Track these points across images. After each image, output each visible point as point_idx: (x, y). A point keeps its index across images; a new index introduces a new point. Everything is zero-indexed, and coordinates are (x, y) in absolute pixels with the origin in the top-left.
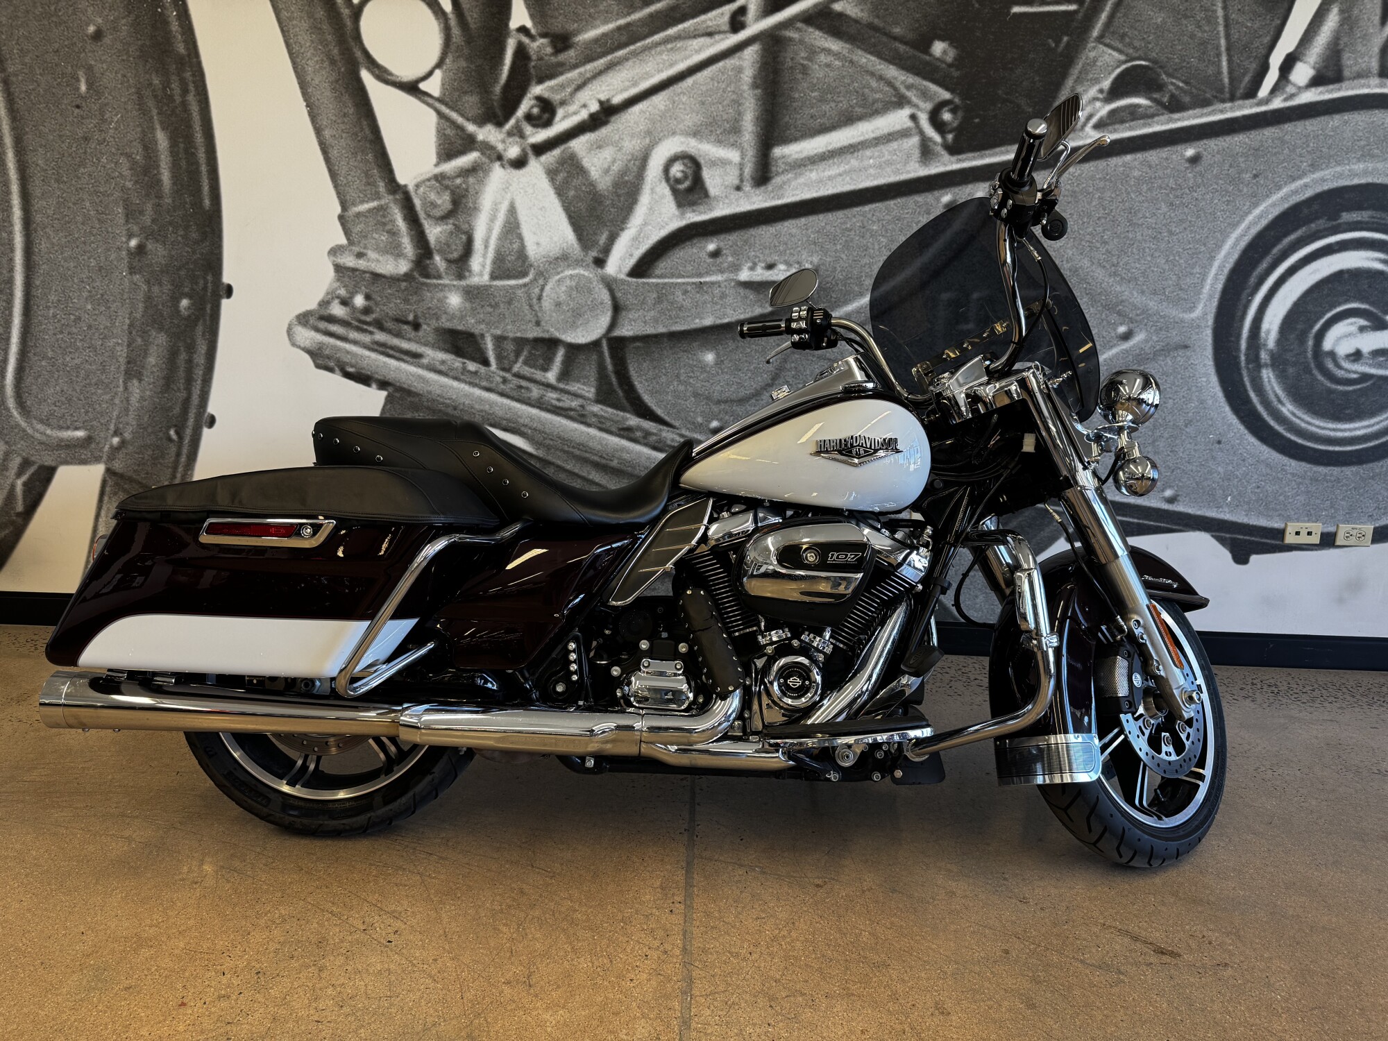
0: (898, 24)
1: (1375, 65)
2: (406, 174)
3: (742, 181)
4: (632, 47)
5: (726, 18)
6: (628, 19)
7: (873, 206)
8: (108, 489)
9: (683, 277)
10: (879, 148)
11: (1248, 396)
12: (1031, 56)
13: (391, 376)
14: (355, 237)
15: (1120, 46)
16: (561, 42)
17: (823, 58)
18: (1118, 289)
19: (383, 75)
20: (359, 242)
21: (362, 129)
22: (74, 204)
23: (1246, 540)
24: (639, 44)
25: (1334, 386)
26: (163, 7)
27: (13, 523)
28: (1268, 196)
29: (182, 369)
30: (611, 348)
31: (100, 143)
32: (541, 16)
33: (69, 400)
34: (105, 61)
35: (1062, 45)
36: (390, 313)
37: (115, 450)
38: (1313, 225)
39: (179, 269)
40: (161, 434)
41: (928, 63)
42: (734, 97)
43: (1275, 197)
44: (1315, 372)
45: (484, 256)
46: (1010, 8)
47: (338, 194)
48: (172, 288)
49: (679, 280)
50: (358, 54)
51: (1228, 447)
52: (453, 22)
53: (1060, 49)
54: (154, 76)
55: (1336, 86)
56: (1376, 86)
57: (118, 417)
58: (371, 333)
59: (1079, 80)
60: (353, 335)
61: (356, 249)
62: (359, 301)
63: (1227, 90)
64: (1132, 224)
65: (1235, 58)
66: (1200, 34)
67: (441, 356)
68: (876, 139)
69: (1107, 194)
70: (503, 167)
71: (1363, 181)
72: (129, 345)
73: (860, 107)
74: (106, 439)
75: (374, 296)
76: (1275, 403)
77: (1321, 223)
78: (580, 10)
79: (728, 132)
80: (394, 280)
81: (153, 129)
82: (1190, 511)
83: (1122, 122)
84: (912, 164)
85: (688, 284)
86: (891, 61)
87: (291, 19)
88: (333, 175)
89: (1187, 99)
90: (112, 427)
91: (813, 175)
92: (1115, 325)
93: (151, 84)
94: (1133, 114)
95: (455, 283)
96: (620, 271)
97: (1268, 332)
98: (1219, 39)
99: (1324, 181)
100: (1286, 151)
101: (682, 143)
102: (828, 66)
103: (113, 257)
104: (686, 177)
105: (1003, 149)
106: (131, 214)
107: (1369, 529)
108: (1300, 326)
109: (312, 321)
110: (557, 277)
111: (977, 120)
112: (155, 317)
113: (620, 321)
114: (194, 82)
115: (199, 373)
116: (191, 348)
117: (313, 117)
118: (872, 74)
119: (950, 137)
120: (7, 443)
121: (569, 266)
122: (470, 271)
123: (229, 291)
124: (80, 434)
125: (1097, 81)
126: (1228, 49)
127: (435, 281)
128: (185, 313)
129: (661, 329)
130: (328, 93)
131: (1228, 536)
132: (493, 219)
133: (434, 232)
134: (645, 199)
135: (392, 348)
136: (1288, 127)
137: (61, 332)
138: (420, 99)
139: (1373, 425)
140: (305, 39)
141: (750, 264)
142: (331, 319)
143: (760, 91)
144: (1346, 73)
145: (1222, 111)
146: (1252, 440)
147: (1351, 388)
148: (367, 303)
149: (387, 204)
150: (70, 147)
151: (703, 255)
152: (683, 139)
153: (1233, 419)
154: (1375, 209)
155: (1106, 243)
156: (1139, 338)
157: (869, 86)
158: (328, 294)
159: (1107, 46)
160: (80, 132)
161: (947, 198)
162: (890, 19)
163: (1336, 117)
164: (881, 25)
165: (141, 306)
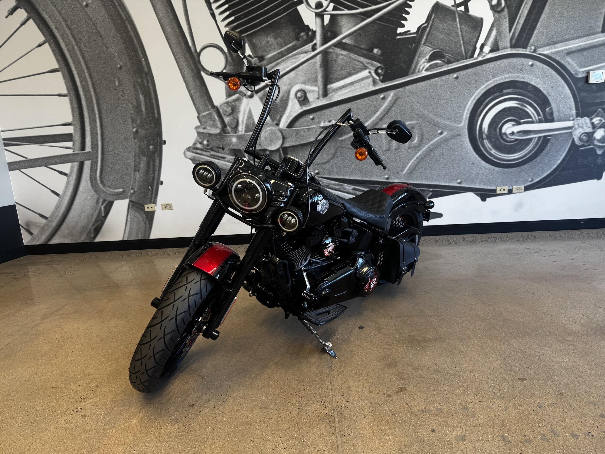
0: (362, 44)
1: (509, 45)
2: (217, 103)
3: (319, 96)
4: (283, 58)
5: (311, 47)
6: (281, 50)
7: (360, 100)
8: (130, 207)
9: (303, 127)
10: (360, 83)
11: (480, 149)
12: (404, 51)
15: (430, 46)
16: (261, 58)
17: (341, 57)
18: (437, 119)
19: (207, 72)
20: (204, 124)
21: (202, 90)
22: (116, 119)
23: (485, 194)
24: (285, 57)
25: (507, 144)
26: (140, 58)
27: (101, 220)
28: (480, 87)
29: (152, 167)
30: (283, 151)
31: (123, 100)
32: (255, 51)
33: (117, 180)
34: (123, 75)
35: (413, 47)
36: (215, 146)
37: (132, 194)
38: (495, 95)
39: (149, 136)
40: (146, 188)
41: (373, 56)
42: (315, 71)
43: (483, 87)
45: (242, 126)
46: (396, 37)
47: (197, 110)
48: (146, 142)
49: (302, 128)
50: (200, 67)
51: (476, 165)
52: (228, 55)
53: (412, 48)
54: (138, 79)
55: (497, 52)
56: (510, 51)
57: (132, 184)
58: (210, 152)
59: (419, 57)
60: (204, 153)
61: (203, 127)
62: (205, 142)
63: (464, 56)
64: (439, 99)
65: (466, 46)
66: (454, 40)
67: (231, 157)
68: (359, 80)
69: (431, 91)
70: (246, 98)
71: (509, 80)
72: (135, 161)
73: (354, 70)
74: (129, 191)
75: (210, 141)
76: (489, 150)
77: (497, 94)
78: (266, 49)
79: (314, 82)
80: (215, 135)
81: (139, 95)
82: (466, 186)
83: (433, 68)
84: (370, 86)
85: (305, 129)
86: (362, 56)
87: (179, 58)
88: (195, 104)
89: (452, 60)
90: (131, 187)
91: (341, 92)
92: (437, 131)
93: (137, 81)
94: (436, 66)
95: (234, 135)
96: (284, 127)
97: (485, 129)
98: (460, 41)
99: (497, 81)
100: (484, 73)
101: (300, 86)
102: (343, 59)
103: (128, 135)
104: (302, 96)
105: (398, 79)
106: (133, 121)
107: (522, 187)
108: (494, 126)
109: (191, 150)
110: (265, 130)
111: (389, 72)
112: (142, 152)
113: (285, 142)
114: (151, 80)
115: (157, 168)
116: (154, 161)
117: (187, 87)
118: (356, 60)
119: (381, 77)
120: (98, 195)
121: (268, 126)
122: (238, 131)
123: (165, 142)
124: (121, 190)
125: (424, 57)
126: (463, 44)
127: (228, 135)
128: (152, 150)
129: (298, 143)
130: (192, 80)
131: (479, 193)
132: (244, 114)
133: (227, 120)
134: (290, 104)
135: (216, 156)
136: (484, 65)
137: (114, 159)
138: (219, 79)
139: (520, 155)
140: (183, 64)
141: (323, 121)
142: (197, 149)
143: (322, 69)
144: (500, 48)
145: (463, 63)
146: (483, 162)
147: (512, 144)
148: (208, 143)
149: (212, 112)
150: (114, 102)
151: (309, 120)
152: (300, 85)
153: (476, 156)
154: (513, 88)
155: (432, 105)
156: (445, 134)
157: (355, 64)
158: (195, 141)
159: (427, 46)
160: (116, 97)
161: (382, 96)
162: (360, 43)
163: (499, 61)
164: (358, 45)
165: (138, 149)
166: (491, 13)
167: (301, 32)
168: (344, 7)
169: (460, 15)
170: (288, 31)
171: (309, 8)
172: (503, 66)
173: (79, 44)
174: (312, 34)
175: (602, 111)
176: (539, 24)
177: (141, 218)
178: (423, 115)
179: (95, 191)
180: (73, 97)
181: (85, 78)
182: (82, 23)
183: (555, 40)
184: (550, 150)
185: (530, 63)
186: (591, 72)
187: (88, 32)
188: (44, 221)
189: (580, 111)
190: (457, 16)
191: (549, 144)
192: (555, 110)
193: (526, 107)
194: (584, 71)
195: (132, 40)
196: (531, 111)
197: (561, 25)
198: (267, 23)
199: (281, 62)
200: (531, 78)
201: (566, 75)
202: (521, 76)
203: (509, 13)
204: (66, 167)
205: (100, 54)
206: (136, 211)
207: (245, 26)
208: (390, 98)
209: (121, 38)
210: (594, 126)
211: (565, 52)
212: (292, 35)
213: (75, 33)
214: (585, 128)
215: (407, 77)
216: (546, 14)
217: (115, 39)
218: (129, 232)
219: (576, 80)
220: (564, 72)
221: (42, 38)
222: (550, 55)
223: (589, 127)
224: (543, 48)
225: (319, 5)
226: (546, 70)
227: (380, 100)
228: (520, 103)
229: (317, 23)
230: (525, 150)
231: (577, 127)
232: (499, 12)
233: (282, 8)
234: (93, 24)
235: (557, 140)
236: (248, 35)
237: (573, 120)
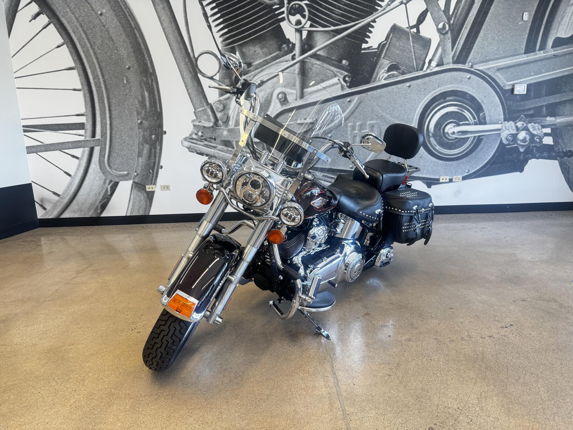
0: (333, 56)
1: (451, 61)
2: (210, 101)
3: (297, 98)
4: (267, 66)
5: (291, 57)
6: (266, 58)
8: (133, 187)
10: (331, 88)
11: (427, 145)
12: (367, 63)
13: (209, 153)
14: (198, 117)
15: (388, 59)
16: (249, 65)
17: (315, 66)
18: (393, 120)
19: (204, 75)
20: (200, 118)
21: (199, 89)
22: (123, 112)
23: (430, 182)
24: (269, 65)
25: (449, 141)
26: (146, 60)
27: (107, 198)
28: (428, 95)
29: (153, 154)
31: (130, 96)
32: (244, 59)
33: (123, 164)
34: (130, 75)
35: (375, 60)
36: (208, 137)
37: (135, 176)
38: (440, 101)
39: (152, 127)
40: (148, 172)
41: (341, 66)
42: (294, 77)
43: (430, 95)
44: (444, 138)
45: (233, 121)
46: (361, 51)
47: (193, 106)
48: (150, 132)
50: (197, 70)
51: (423, 158)
54: (144, 78)
55: (442, 66)
56: (452, 66)
57: (136, 168)
58: (203, 142)
59: (379, 68)
60: (199, 143)
61: (199, 120)
62: (200, 134)
63: (416, 69)
64: (395, 103)
65: (417, 61)
66: (408, 56)
67: (222, 147)
68: (330, 85)
69: (388, 96)
71: (451, 89)
72: (138, 148)
73: (325, 77)
74: (133, 173)
75: (204, 132)
76: (434, 146)
77: (442, 100)
78: (254, 57)
79: (293, 86)
80: (209, 128)
81: (144, 92)
82: (416, 175)
83: (391, 78)
84: (339, 91)
86: (332, 66)
87: (179, 62)
88: (192, 101)
89: (406, 71)
90: (134, 170)
91: (314, 95)
93: (143, 80)
94: (393, 76)
95: (225, 128)
97: (431, 128)
98: (413, 57)
99: (441, 90)
100: (431, 83)
101: (281, 89)
102: (317, 68)
103: (134, 125)
104: (283, 98)
105: (362, 86)
106: (138, 114)
107: (461, 177)
108: (439, 127)
109: (188, 139)
111: (355, 79)
112: (145, 140)
114: (155, 79)
115: (158, 155)
116: (155, 148)
117: (186, 87)
118: (328, 69)
119: (348, 84)
120: (106, 176)
122: (229, 125)
123: (165, 133)
124: (126, 172)
125: (383, 68)
126: (415, 59)
127: (220, 128)
128: (153, 139)
130: (190, 80)
131: (425, 181)
132: (234, 112)
133: (219, 115)
134: (273, 104)
135: (209, 146)
136: (431, 77)
137: (120, 146)
138: (214, 81)
139: (459, 150)
140: (183, 67)
141: (300, 119)
142: (193, 139)
143: (300, 75)
144: (444, 63)
145: (415, 74)
146: (429, 156)
147: (453, 141)
148: (202, 134)
149: (206, 108)
150: (122, 97)
151: (288, 117)
153: (424, 151)
154: (455, 96)
155: (389, 108)
157: (327, 72)
158: (192, 132)
159: (386, 59)
160: (124, 93)
161: (348, 99)
162: (331, 55)
163: (443, 74)
164: (330, 57)
165: (141, 138)
166: (437, 35)
167: (283, 44)
168: (319, 25)
169: (412, 35)
170: (272, 43)
171: (290, 24)
172: (446, 78)
173: (93, 47)
174: (292, 46)
175: (524, 117)
176: (475, 45)
177: (142, 197)
178: (382, 116)
179: (103, 173)
180: (87, 91)
181: (98, 75)
182: (97, 29)
183: (488, 58)
184: (483, 147)
185: (468, 77)
186: (516, 85)
187: (101, 37)
188: (57, 198)
189: (507, 116)
190: (410, 36)
191: (483, 142)
192: (487, 115)
193: (465, 112)
194: (510, 84)
195: (140, 45)
196: (468, 115)
197: (493, 46)
198: (255, 36)
199: (266, 68)
200: (468, 88)
201: (496, 87)
202: (461, 86)
203: (452, 36)
204: (78, 152)
205: (112, 56)
206: (139, 191)
207: (236, 37)
208: (355, 101)
209: (130, 43)
210: (518, 129)
211: (496, 68)
212: (275, 46)
213: (90, 37)
214: (511, 130)
215: (368, 85)
216: (481, 37)
217: (125, 44)
218: (132, 209)
219: (504, 91)
220: (494, 85)
221: (61, 41)
222: (484, 71)
223: (514, 130)
224: (479, 65)
225: (298, 23)
226: (480, 82)
227: (346, 103)
228: (460, 108)
229: (297, 37)
230: (463, 147)
231: (504, 129)
232: (444, 34)
233: (267, 23)
234: (106, 30)
235: (488, 139)
236: (239, 45)
237: (502, 123)
